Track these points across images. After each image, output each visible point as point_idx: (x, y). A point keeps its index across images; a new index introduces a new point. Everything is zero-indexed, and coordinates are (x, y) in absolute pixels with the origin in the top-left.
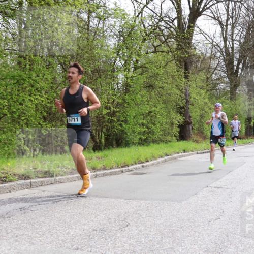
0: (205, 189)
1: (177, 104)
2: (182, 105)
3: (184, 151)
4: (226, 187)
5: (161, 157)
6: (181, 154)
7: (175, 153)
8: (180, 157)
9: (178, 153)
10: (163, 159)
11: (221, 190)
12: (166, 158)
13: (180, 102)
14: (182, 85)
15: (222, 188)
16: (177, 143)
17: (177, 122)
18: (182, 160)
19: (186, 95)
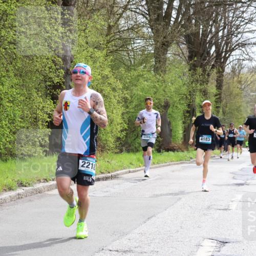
1: (46, 78)
2: (56, 80)
4: (138, 250)
5: (10, 189)
7: (39, 181)
9: (46, 180)
10: (12, 193)
11: (128, 255)
12: (20, 191)
13: (52, 75)
15: (130, 251)
17: (46, 116)
18: (54, 195)
19: (64, 59)
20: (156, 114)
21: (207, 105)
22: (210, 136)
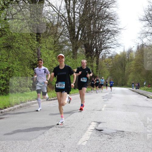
0: (51, 129)
1: (31, 61)
2: (35, 62)
4: (67, 126)
5: (17, 104)
6: (33, 102)
7: (29, 101)
8: (33, 104)
9: (31, 101)
10: (18, 106)
11: (63, 129)
12: (21, 105)
13: (33, 60)
14: (34, 46)
15: (63, 127)
18: (34, 106)
19: (38, 54)
20: (44, 69)
21: (61, 57)
22: (64, 82)
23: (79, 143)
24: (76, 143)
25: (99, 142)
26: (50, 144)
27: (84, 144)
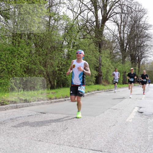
0: (108, 110)
1: (95, 65)
2: (97, 66)
3: (98, 90)
4: (118, 109)
6: (96, 92)
7: (93, 91)
8: (96, 93)
9: (95, 91)
12: (88, 93)
13: (96, 65)
14: (97, 55)
15: (116, 109)
16: (94, 86)
17: (94, 75)
18: (97, 95)
19: (99, 61)
23: (127, 120)
24: (125, 120)
25: (141, 120)
26: (108, 120)
27: (131, 121)
